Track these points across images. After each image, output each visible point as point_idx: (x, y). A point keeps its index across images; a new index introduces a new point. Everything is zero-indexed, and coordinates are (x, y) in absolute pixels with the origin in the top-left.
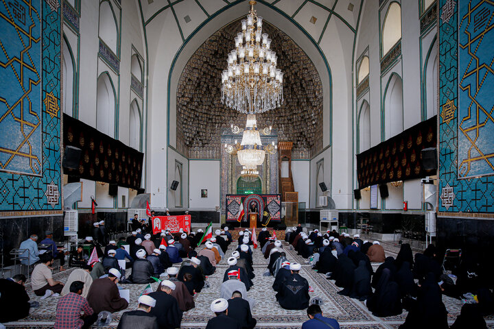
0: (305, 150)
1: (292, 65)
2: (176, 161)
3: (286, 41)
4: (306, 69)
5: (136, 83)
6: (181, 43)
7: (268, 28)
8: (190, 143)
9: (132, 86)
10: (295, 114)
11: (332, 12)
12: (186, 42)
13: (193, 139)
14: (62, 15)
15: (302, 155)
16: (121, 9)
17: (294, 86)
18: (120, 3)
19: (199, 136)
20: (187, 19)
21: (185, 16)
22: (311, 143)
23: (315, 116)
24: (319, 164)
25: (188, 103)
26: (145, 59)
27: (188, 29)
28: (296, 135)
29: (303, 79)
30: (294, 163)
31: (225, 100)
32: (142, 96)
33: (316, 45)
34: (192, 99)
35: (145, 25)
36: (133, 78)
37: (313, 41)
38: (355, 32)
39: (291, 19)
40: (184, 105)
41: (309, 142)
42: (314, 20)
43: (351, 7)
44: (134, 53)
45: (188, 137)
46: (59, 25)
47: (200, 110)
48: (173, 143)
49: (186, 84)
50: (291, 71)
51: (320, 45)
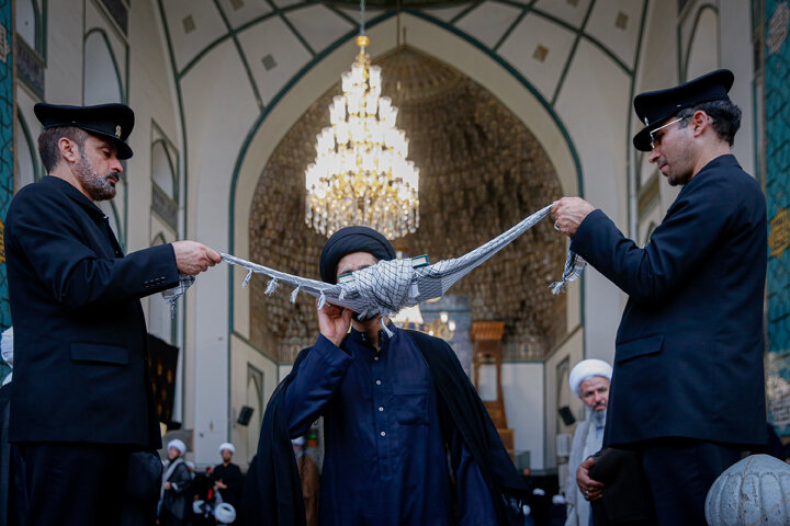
0: (533, 339)
1: (498, 154)
2: (250, 365)
3: (483, 100)
4: (531, 160)
5: (162, 201)
6: (257, 113)
7: (444, 75)
8: (281, 327)
9: (154, 208)
10: (510, 260)
11: (580, 33)
12: (266, 111)
13: (286, 320)
14: (15, 68)
15: (526, 350)
16: (127, 48)
17: (505, 200)
18: (126, 32)
19: (300, 313)
20: (269, 62)
21: (264, 55)
22: (546, 324)
23: (551, 262)
24: (562, 367)
25: (273, 242)
26: (181, 149)
27: (270, 84)
28: (511, 307)
29: (524, 182)
30: (507, 368)
31: (312, 220)
32: (174, 227)
33: (549, 107)
34: (282, 235)
35: (178, 77)
36: (156, 192)
37: (540, 98)
38: (632, 74)
39: (492, 54)
40: (266, 248)
41: (541, 322)
42: (542, 53)
43: (622, 21)
44: (157, 136)
45: (277, 316)
46: (9, 88)
47: (299, 258)
48: (243, 326)
49: (270, 201)
50: (497, 166)
51: (558, 108)
